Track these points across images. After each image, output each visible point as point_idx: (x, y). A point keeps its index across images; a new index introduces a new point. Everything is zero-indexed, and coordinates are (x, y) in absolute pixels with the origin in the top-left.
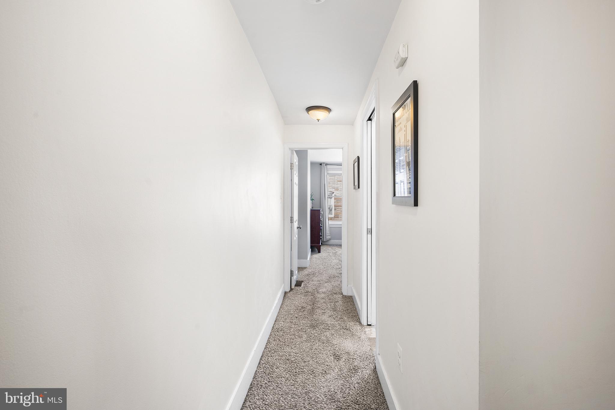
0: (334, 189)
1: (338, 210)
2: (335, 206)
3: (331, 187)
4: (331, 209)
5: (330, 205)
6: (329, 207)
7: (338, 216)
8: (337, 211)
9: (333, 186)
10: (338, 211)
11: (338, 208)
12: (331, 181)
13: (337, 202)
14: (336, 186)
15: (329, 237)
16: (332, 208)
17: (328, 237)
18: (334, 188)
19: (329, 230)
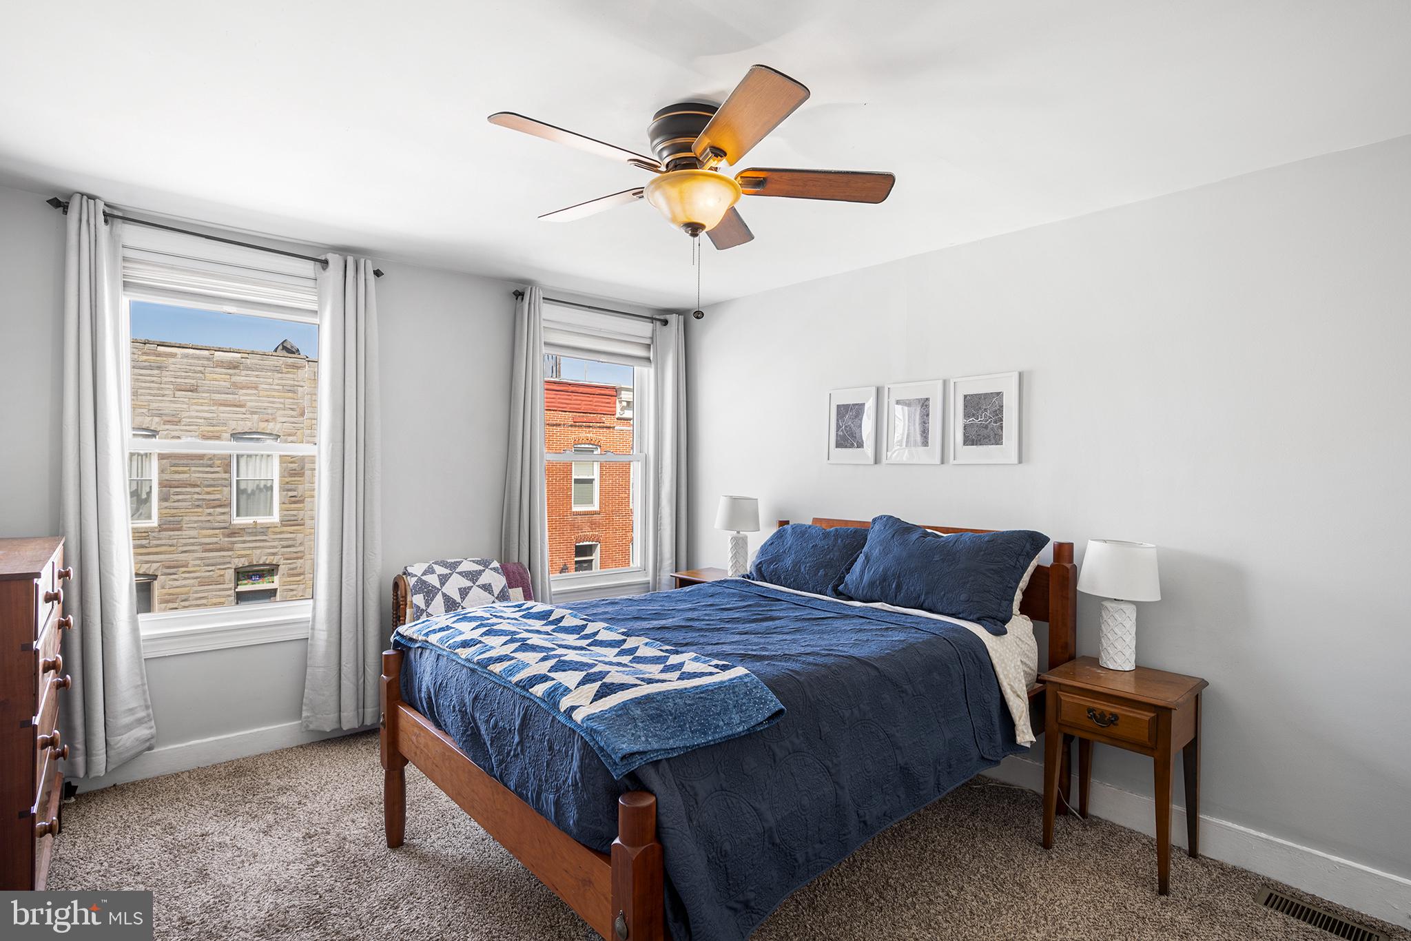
0: (157, 419)
1: (178, 501)
2: (162, 484)
3: (144, 411)
4: (144, 496)
5: (137, 481)
6: (134, 488)
7: (179, 522)
8: (176, 504)
9: (154, 405)
10: (180, 504)
11: (178, 494)
12: (144, 385)
13: (173, 469)
14: (167, 407)
15: (143, 732)
16: (149, 494)
17: (127, 740)
18: (160, 415)
19: (138, 686)
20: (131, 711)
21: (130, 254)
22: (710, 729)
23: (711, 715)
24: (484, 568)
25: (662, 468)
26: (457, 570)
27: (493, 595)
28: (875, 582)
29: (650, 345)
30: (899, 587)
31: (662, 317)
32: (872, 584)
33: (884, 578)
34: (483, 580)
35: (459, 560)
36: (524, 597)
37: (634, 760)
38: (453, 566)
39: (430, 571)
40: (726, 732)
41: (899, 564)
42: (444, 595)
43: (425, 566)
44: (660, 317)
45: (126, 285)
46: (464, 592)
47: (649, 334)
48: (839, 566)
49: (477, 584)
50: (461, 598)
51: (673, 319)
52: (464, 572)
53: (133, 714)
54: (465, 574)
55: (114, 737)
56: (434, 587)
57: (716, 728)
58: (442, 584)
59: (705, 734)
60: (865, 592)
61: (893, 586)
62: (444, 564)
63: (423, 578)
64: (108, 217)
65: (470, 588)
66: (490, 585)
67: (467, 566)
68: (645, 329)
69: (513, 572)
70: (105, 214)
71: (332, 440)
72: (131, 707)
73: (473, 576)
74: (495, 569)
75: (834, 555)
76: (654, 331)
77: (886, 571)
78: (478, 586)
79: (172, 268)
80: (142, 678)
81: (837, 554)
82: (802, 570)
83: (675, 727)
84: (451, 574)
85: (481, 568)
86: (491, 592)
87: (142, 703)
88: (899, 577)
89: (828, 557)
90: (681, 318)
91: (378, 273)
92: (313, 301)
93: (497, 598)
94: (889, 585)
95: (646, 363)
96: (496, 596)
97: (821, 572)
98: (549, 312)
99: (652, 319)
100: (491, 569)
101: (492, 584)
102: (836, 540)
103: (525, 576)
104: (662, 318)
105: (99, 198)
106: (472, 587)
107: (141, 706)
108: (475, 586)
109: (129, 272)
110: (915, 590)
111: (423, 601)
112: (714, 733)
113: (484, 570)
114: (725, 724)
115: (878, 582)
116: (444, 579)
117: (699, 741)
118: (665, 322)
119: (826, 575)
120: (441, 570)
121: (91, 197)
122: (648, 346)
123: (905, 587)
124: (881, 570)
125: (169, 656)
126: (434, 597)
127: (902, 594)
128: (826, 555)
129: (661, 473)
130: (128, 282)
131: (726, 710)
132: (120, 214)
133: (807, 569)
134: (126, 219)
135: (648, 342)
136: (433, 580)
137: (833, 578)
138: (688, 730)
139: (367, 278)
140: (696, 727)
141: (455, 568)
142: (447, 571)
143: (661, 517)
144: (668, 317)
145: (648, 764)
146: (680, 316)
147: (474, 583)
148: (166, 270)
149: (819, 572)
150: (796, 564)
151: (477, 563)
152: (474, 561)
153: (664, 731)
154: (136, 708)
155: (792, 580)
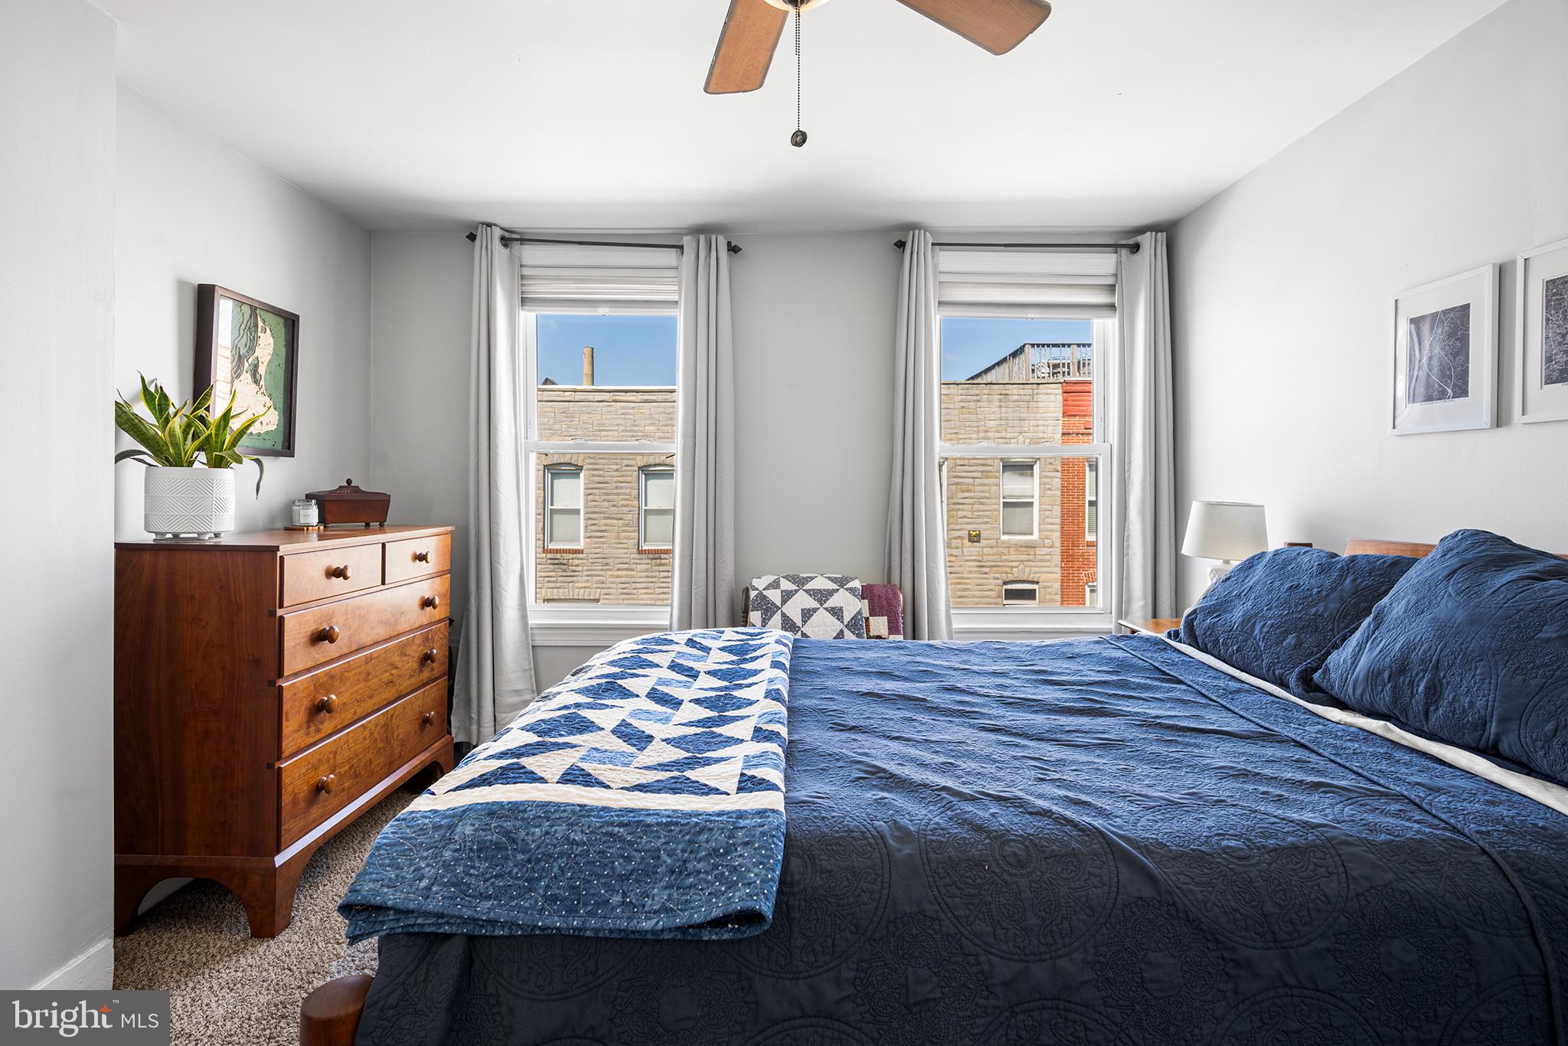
19: (526, 670)
20: (517, 692)
21: (526, 272)
22: (585, 904)
23: (602, 876)
24: (838, 587)
25: (1130, 463)
26: (806, 587)
27: (842, 622)
28: (1379, 673)
29: (1114, 286)
30: (1434, 692)
31: (1131, 241)
32: (1373, 676)
33: (1402, 667)
34: (832, 602)
35: (812, 575)
36: (889, 629)
37: (381, 918)
38: (800, 582)
39: (775, 585)
40: (617, 921)
41: (1441, 637)
42: (784, 615)
43: (770, 579)
44: (1127, 242)
45: (524, 301)
46: (807, 614)
47: (1112, 270)
48: (1332, 630)
49: (825, 606)
50: (803, 621)
51: (1146, 240)
52: (814, 590)
53: (520, 696)
54: (813, 593)
55: (501, 713)
56: (773, 604)
57: (598, 905)
58: (784, 602)
59: (572, 911)
60: (1359, 692)
61: (1421, 688)
62: (793, 579)
63: (764, 592)
64: (505, 241)
65: (815, 610)
66: (841, 609)
67: (821, 583)
68: (1103, 264)
69: (879, 596)
70: (503, 239)
71: (685, 436)
72: (517, 688)
73: (822, 596)
74: (852, 591)
75: (1326, 608)
76: (1119, 263)
77: (1408, 649)
78: (826, 609)
79: (559, 279)
80: (530, 663)
81: (1333, 606)
82: (1257, 631)
83: (517, 878)
84: (796, 591)
85: (836, 587)
86: (840, 618)
87: (529, 686)
88: (1437, 667)
89: (1314, 610)
90: (1162, 237)
91: (733, 249)
92: (672, 292)
93: (846, 626)
94: (1411, 683)
95: (1108, 313)
96: (846, 623)
97: (1291, 639)
98: (950, 261)
99: (1116, 247)
100: (847, 589)
101: (844, 609)
102: (1342, 577)
103: (894, 602)
104: (1132, 243)
105: (496, 225)
106: (818, 609)
107: (528, 689)
108: (821, 610)
109: (526, 289)
110: (1472, 704)
111: (760, 619)
112: (591, 914)
113: (838, 590)
114: (623, 903)
115: (1386, 674)
116: (787, 596)
117: (548, 922)
118: (1135, 248)
119: (1298, 645)
120: (786, 585)
121: (489, 225)
122: (1111, 288)
123: (1448, 695)
124: (1398, 646)
125: (555, 646)
126: (772, 616)
127: (1441, 711)
128: (1309, 606)
129: (1129, 470)
130: (527, 298)
131: (648, 873)
132: (518, 237)
133: (1265, 630)
134: (523, 240)
135: (1110, 281)
136: (775, 596)
137: (1312, 654)
138: (541, 892)
139: (719, 256)
140: (560, 889)
141: (803, 585)
142: (794, 587)
143: (1128, 536)
144: (1139, 239)
145: (409, 934)
146: (1159, 234)
147: (821, 605)
148: (555, 282)
149: (1285, 638)
150: (1248, 620)
151: (832, 581)
152: (829, 578)
153: (486, 880)
154: (523, 690)
155: (1235, 648)
